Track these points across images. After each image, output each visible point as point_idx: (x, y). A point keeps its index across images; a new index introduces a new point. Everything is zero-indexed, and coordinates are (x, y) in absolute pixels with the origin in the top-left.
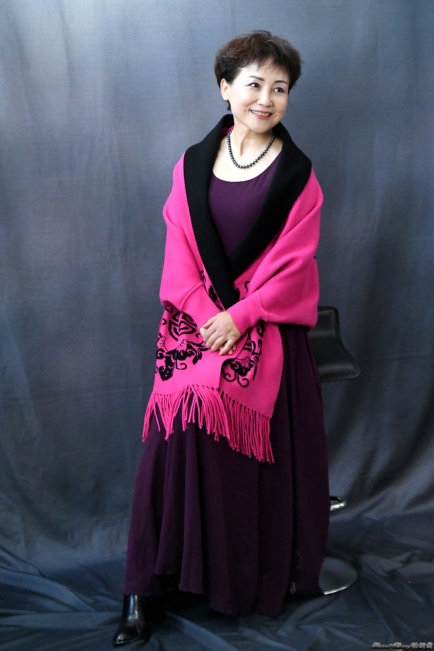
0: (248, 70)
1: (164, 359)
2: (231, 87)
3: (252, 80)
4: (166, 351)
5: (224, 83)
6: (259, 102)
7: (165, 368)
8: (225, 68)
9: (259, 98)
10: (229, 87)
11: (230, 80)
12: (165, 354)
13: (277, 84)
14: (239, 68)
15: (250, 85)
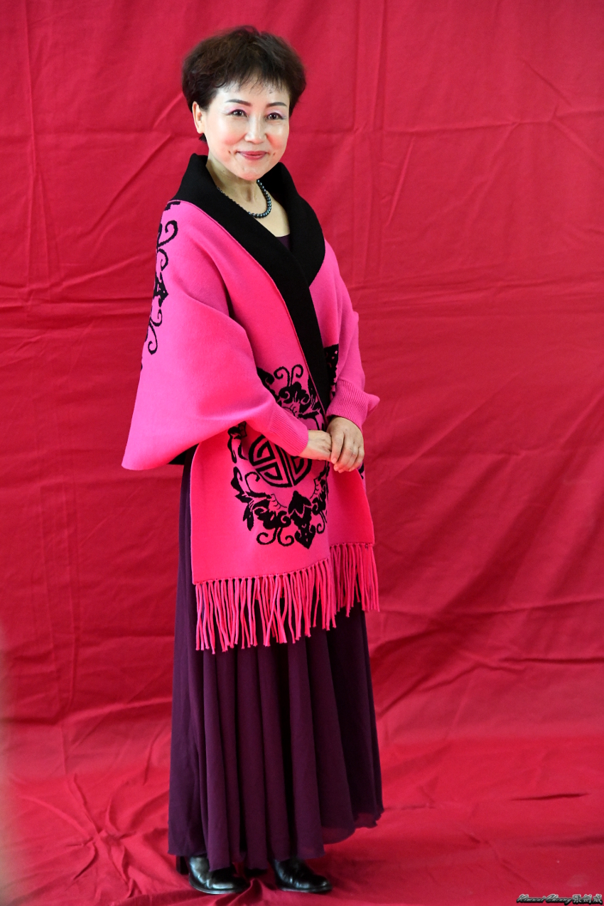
0: (226, 90)
1: (292, 522)
2: (207, 115)
3: (233, 107)
4: (286, 510)
5: (197, 109)
6: (247, 138)
7: (300, 531)
8: (195, 89)
9: (246, 132)
10: (204, 114)
11: (204, 104)
12: (288, 515)
13: (271, 108)
14: (215, 89)
15: (232, 113)
